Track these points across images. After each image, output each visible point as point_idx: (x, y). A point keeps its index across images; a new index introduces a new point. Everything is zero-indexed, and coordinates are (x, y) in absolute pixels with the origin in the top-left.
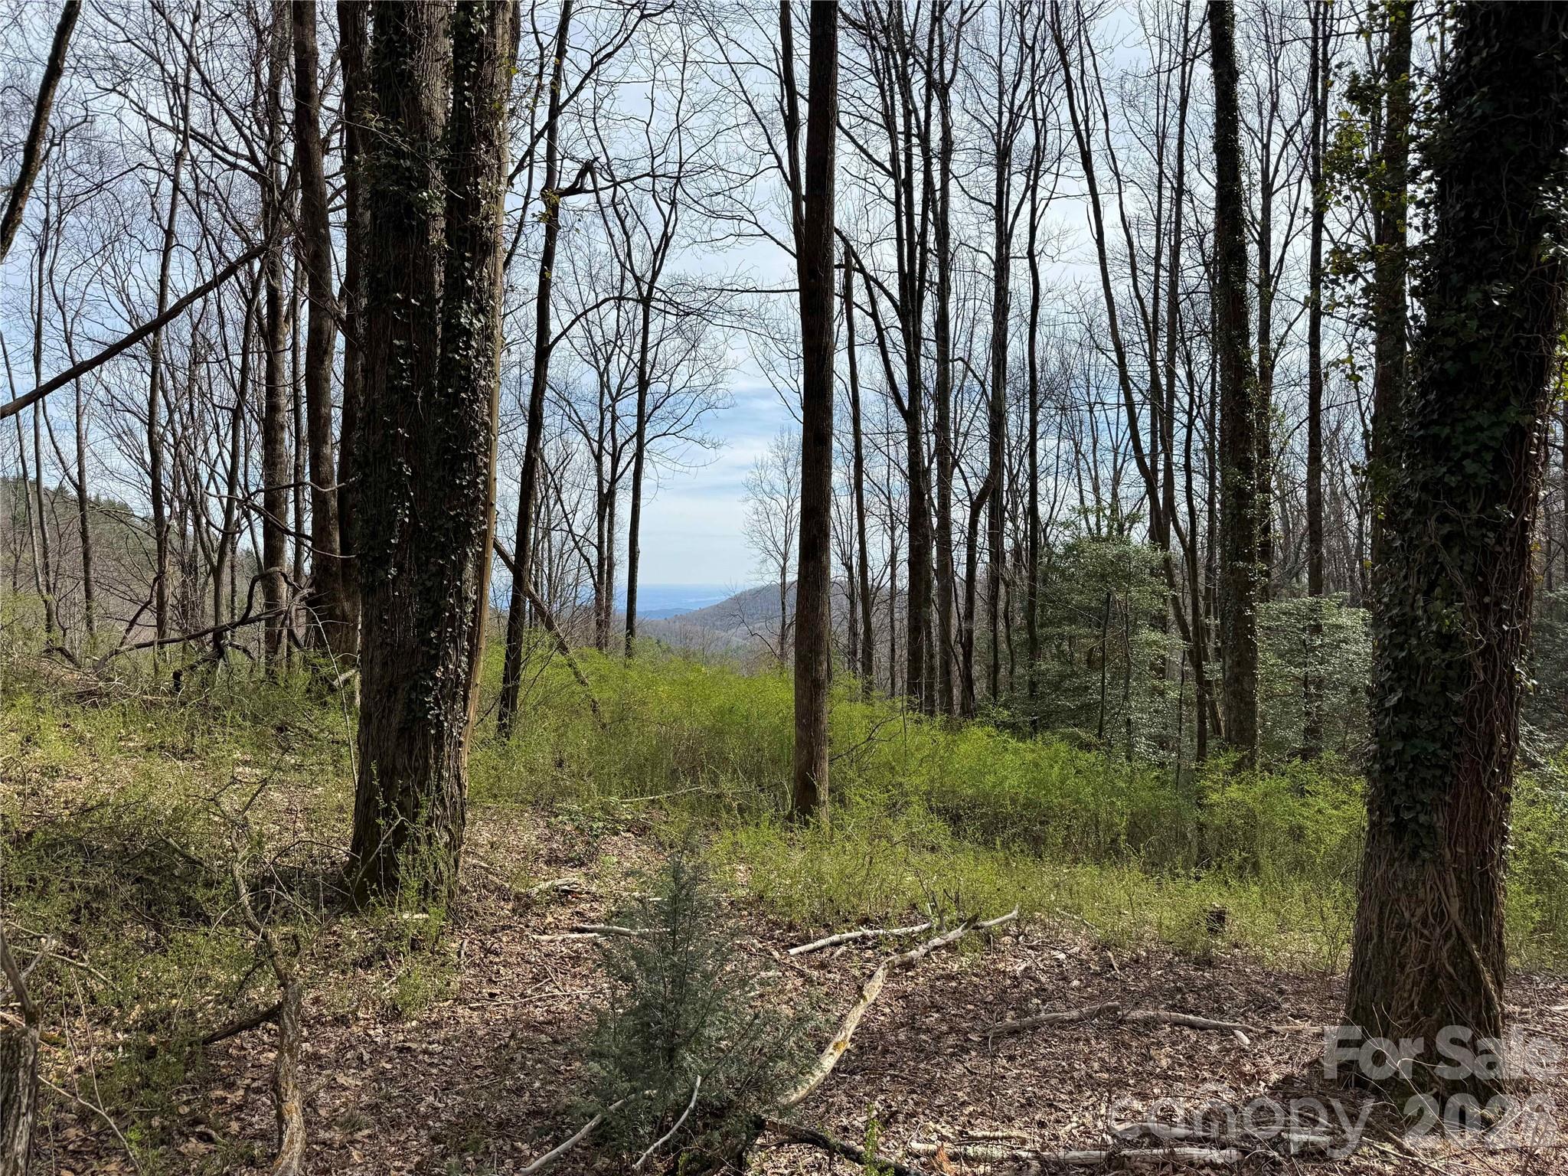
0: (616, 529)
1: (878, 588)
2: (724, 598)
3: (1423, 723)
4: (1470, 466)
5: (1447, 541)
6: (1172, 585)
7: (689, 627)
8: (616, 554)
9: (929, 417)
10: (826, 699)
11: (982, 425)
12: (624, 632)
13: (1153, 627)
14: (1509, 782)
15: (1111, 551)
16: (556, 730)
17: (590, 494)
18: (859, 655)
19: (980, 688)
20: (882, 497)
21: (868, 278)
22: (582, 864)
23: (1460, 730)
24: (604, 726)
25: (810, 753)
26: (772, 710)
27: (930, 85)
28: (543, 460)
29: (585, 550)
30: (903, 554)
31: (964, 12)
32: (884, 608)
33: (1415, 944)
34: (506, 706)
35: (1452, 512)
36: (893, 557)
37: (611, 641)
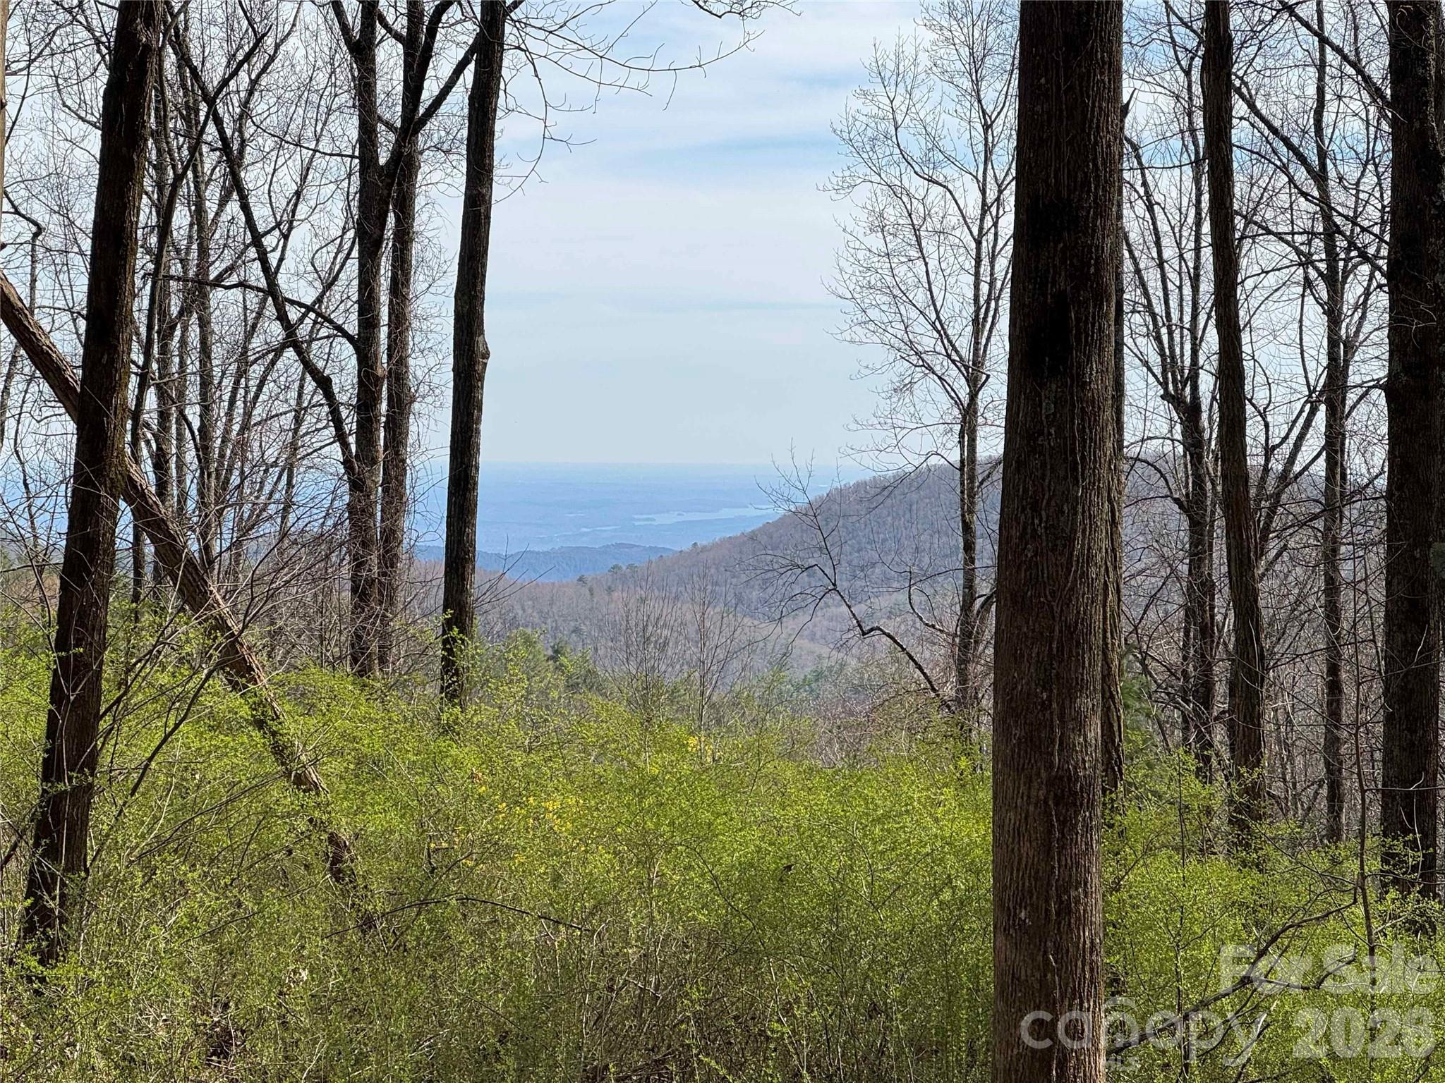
0: (418, 282)
1: (1285, 478)
2: (773, 513)
7: (654, 607)
8: (417, 367)
10: (1101, 842)
12: (439, 618)
16: (213, 934)
17: (338, 168)
18: (1221, 702)
20: (1301, 174)
24: (367, 923)
26: (921, 876)
28: (184, 59)
29: (317, 352)
32: (1305, 542)
34: (52, 853)
36: (1336, 373)
37: (399, 651)
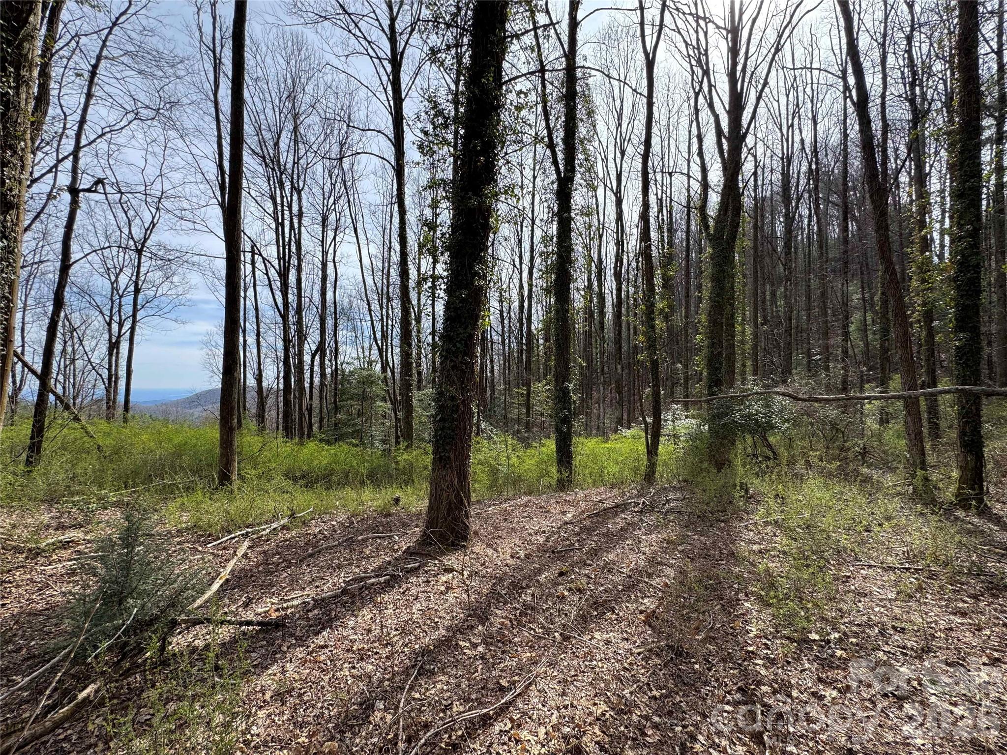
3: (446, 425)
4: (458, 345)
5: (453, 367)
6: (387, 386)
9: (292, 319)
11: (317, 324)
12: (123, 411)
13: (382, 401)
14: (470, 441)
17: (104, 342)
19: (315, 428)
20: (273, 350)
21: (264, 259)
22: (82, 526)
23: (456, 426)
24: (105, 458)
25: (227, 460)
26: (209, 442)
27: (293, 187)
29: (99, 371)
30: (282, 375)
31: (308, 164)
33: (445, 495)
34: (33, 451)
35: (454, 359)
36: (278, 375)
37: (115, 416)
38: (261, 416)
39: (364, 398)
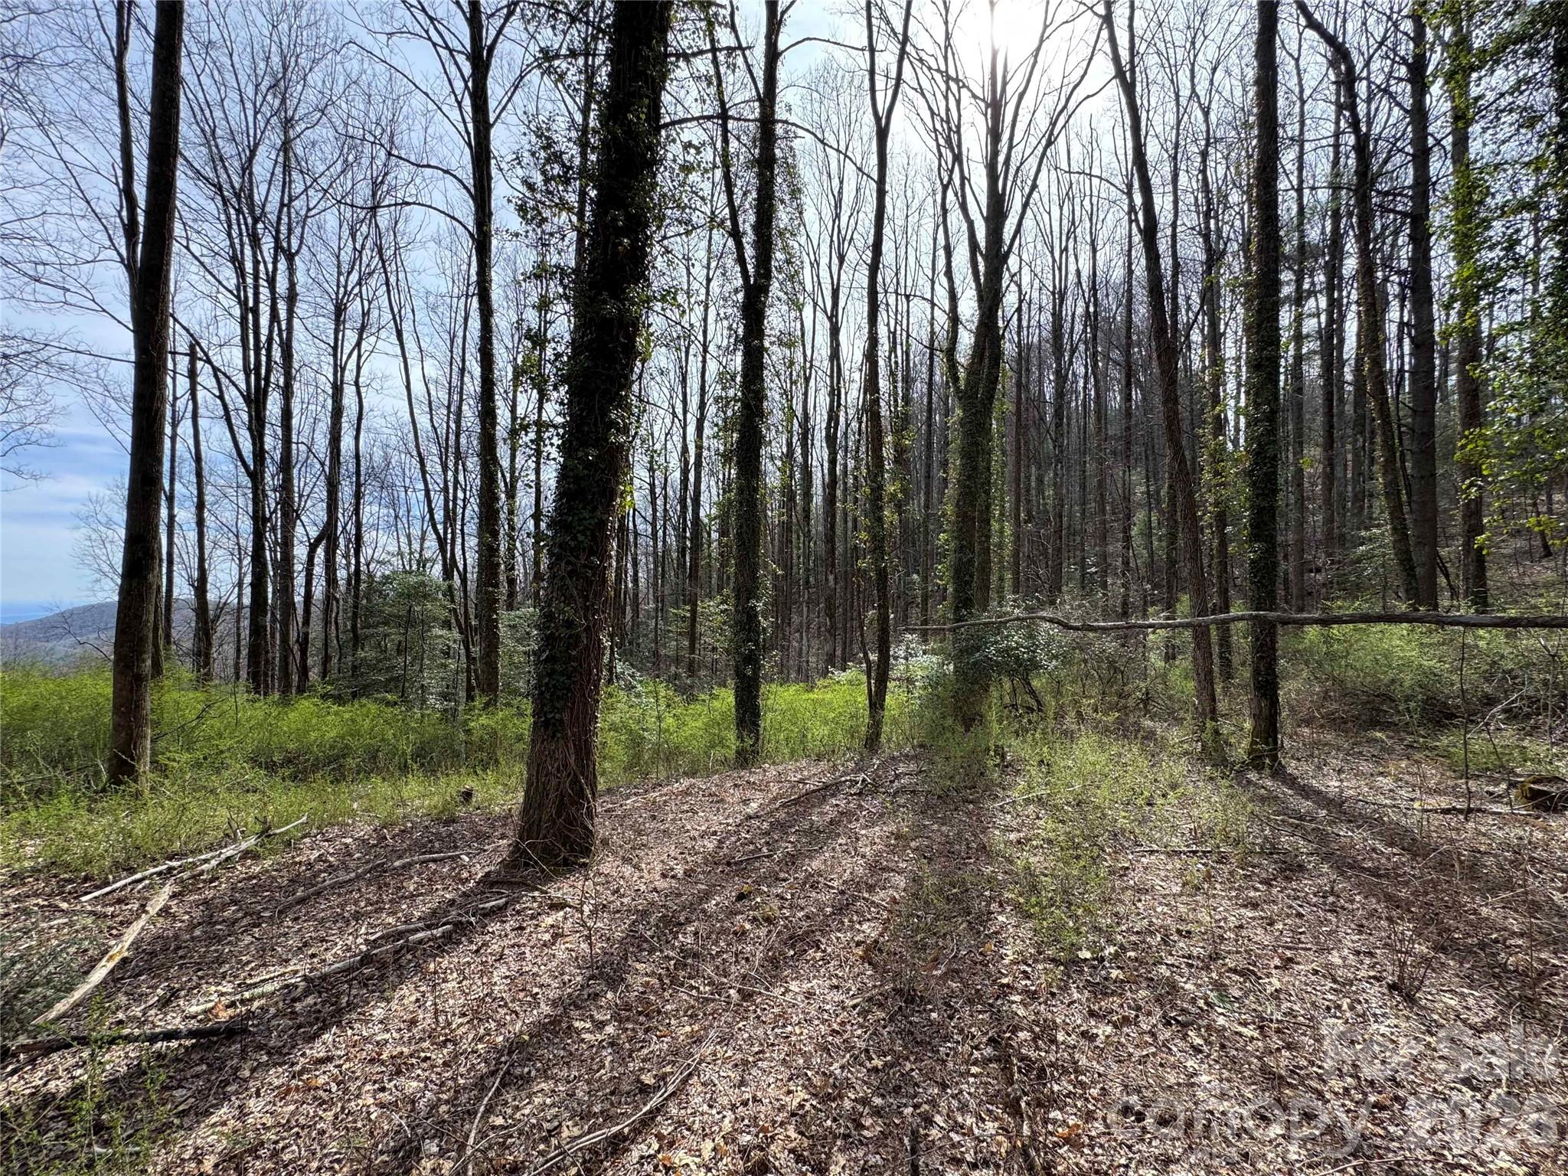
3: (558, 667)
4: (581, 538)
5: (571, 574)
6: (453, 601)
9: (271, 480)
11: (321, 492)
13: (443, 628)
14: (597, 693)
15: (413, 580)
19: (314, 674)
20: (231, 535)
21: (215, 369)
23: (575, 669)
25: (129, 735)
27: (278, 247)
31: (309, 210)
33: (554, 781)
35: (572, 559)
36: (241, 580)
38: (202, 654)
39: (409, 621)
